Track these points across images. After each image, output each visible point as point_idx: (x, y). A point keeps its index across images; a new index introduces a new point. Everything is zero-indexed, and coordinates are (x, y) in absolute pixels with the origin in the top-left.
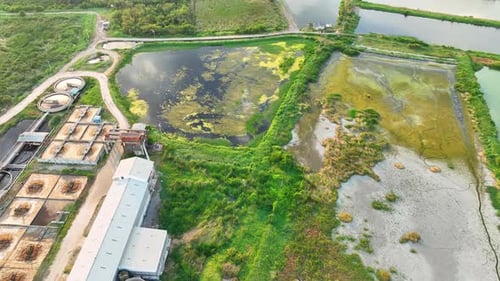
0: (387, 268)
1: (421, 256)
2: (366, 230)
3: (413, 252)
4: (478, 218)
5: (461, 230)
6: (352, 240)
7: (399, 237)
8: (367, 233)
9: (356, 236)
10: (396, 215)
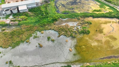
0: (30, 42)
1: (36, 48)
2: (40, 37)
3: (36, 46)
4: (54, 62)
5: (48, 57)
6: (36, 35)
7: (40, 43)
8: (39, 37)
9: (38, 35)
10: (47, 42)
